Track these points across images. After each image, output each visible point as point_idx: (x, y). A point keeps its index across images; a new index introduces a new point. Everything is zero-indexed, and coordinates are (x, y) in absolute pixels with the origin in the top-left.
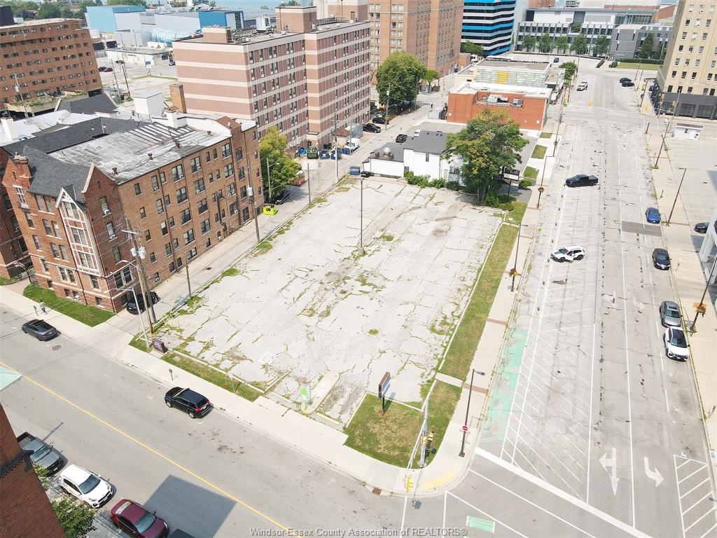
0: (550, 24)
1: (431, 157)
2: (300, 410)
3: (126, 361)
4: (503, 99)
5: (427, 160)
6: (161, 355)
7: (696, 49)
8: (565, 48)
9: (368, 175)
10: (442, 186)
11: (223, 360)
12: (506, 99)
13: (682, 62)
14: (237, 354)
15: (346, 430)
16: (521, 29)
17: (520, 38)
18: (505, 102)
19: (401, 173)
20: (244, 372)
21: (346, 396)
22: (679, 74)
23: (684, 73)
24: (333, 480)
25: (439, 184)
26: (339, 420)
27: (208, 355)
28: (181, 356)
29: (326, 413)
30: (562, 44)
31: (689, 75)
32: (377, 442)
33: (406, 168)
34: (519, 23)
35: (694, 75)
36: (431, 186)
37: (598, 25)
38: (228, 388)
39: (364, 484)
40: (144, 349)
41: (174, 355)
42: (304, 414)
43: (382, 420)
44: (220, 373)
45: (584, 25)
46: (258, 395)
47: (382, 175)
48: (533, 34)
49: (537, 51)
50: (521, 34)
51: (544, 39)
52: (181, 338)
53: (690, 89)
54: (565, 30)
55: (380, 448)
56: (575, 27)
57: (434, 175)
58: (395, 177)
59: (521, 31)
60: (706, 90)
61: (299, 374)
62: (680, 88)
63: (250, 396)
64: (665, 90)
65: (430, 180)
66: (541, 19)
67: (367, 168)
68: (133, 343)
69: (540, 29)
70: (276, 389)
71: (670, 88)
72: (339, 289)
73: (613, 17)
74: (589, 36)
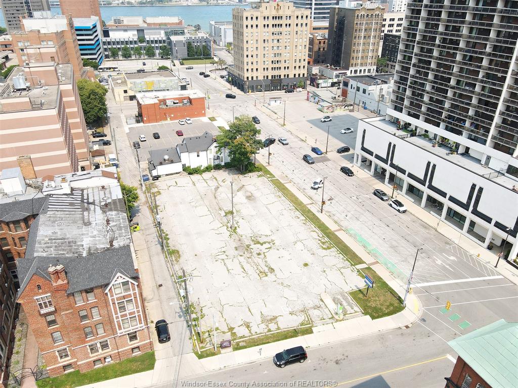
0: (120, 39)
1: (201, 153)
2: (337, 320)
3: (217, 368)
5: (198, 156)
6: (230, 349)
7: (255, 56)
8: (140, 54)
9: (157, 178)
10: (211, 169)
11: (268, 326)
12: (178, 101)
13: (250, 63)
14: (269, 318)
15: (366, 313)
16: (104, 43)
17: (106, 50)
18: (177, 103)
19: (181, 169)
20: (288, 322)
21: (342, 300)
22: (250, 70)
23: (252, 69)
24: (391, 336)
25: (208, 169)
26: (356, 312)
27: (254, 329)
28: (243, 341)
29: (348, 313)
30: (138, 51)
31: (255, 70)
32: (380, 309)
33: (184, 166)
34: (102, 41)
35: (257, 69)
36: (204, 171)
37: (156, 37)
38: (292, 337)
39: (400, 328)
40: (213, 354)
41: (238, 344)
42: (341, 321)
43: (369, 299)
44: (277, 333)
45: (147, 38)
46: (311, 328)
47: (167, 175)
48: (114, 46)
49: (121, 58)
50: (105, 47)
51: (125, 49)
52: (224, 333)
53: (257, 77)
54: (135, 42)
55: (385, 311)
56: (142, 40)
57: (205, 165)
58: (177, 173)
59: (104, 45)
60: (264, 77)
61: (311, 305)
62: (252, 78)
63: (309, 331)
64: (246, 80)
65: (202, 168)
66: (114, 36)
67: (155, 173)
68: (200, 357)
69: (118, 43)
70: (313, 320)
71: (248, 78)
72: (254, 254)
73: (162, 32)
74: (153, 45)
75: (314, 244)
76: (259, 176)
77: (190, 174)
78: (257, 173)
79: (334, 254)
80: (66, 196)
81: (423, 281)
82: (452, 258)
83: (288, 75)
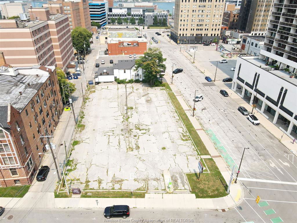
0: (119, 13)
1: (126, 71)
2: (167, 192)
3: (62, 207)
4: (129, 44)
5: (125, 72)
6: (79, 196)
7: (186, 21)
8: (127, 22)
9: (98, 83)
10: (133, 82)
11: (113, 185)
12: (131, 44)
13: (182, 25)
14: (118, 180)
15: (192, 192)
16: (109, 15)
17: (109, 19)
18: (130, 45)
19: (113, 80)
20: (129, 186)
21: (179, 178)
22: (182, 30)
23: (184, 29)
24: (206, 215)
25: (131, 81)
26: (185, 189)
27: (104, 185)
28: (91, 192)
29: (179, 188)
30: (126, 20)
32: (206, 191)
33: (115, 77)
34: (107, 13)
35: (187, 29)
36: (128, 83)
37: (137, 13)
38: (127, 197)
39: (217, 210)
40: (66, 196)
41: (86, 193)
42: (170, 193)
43: (200, 182)
44: (118, 192)
45: (132, 13)
46: (144, 194)
47: (104, 82)
48: (114, 17)
49: (117, 24)
50: (109, 17)
51: (119, 19)
52: (81, 183)
53: (186, 34)
54: (125, 16)
55: (210, 193)
56: (129, 14)
57: (129, 78)
58: (111, 82)
60: (191, 34)
61: (153, 177)
62: (183, 35)
63: (142, 196)
64: (179, 35)
65: (127, 81)
66: (115, 11)
67: (97, 80)
68: (57, 196)
69: (116, 15)
70: (149, 188)
72: (132, 136)
73: (141, 10)
74: (135, 17)
75: (176, 136)
76: (161, 89)
77: (119, 83)
78: (161, 87)
79: (188, 144)
80: (11, 77)
81: (253, 177)
82: (286, 164)
83: (207, 34)
